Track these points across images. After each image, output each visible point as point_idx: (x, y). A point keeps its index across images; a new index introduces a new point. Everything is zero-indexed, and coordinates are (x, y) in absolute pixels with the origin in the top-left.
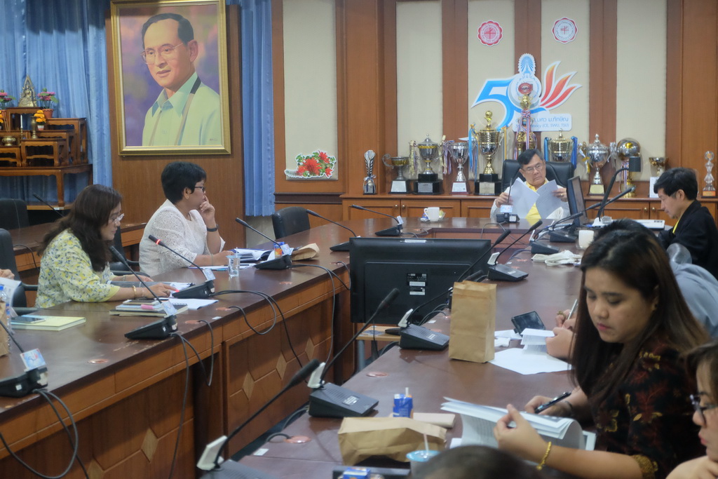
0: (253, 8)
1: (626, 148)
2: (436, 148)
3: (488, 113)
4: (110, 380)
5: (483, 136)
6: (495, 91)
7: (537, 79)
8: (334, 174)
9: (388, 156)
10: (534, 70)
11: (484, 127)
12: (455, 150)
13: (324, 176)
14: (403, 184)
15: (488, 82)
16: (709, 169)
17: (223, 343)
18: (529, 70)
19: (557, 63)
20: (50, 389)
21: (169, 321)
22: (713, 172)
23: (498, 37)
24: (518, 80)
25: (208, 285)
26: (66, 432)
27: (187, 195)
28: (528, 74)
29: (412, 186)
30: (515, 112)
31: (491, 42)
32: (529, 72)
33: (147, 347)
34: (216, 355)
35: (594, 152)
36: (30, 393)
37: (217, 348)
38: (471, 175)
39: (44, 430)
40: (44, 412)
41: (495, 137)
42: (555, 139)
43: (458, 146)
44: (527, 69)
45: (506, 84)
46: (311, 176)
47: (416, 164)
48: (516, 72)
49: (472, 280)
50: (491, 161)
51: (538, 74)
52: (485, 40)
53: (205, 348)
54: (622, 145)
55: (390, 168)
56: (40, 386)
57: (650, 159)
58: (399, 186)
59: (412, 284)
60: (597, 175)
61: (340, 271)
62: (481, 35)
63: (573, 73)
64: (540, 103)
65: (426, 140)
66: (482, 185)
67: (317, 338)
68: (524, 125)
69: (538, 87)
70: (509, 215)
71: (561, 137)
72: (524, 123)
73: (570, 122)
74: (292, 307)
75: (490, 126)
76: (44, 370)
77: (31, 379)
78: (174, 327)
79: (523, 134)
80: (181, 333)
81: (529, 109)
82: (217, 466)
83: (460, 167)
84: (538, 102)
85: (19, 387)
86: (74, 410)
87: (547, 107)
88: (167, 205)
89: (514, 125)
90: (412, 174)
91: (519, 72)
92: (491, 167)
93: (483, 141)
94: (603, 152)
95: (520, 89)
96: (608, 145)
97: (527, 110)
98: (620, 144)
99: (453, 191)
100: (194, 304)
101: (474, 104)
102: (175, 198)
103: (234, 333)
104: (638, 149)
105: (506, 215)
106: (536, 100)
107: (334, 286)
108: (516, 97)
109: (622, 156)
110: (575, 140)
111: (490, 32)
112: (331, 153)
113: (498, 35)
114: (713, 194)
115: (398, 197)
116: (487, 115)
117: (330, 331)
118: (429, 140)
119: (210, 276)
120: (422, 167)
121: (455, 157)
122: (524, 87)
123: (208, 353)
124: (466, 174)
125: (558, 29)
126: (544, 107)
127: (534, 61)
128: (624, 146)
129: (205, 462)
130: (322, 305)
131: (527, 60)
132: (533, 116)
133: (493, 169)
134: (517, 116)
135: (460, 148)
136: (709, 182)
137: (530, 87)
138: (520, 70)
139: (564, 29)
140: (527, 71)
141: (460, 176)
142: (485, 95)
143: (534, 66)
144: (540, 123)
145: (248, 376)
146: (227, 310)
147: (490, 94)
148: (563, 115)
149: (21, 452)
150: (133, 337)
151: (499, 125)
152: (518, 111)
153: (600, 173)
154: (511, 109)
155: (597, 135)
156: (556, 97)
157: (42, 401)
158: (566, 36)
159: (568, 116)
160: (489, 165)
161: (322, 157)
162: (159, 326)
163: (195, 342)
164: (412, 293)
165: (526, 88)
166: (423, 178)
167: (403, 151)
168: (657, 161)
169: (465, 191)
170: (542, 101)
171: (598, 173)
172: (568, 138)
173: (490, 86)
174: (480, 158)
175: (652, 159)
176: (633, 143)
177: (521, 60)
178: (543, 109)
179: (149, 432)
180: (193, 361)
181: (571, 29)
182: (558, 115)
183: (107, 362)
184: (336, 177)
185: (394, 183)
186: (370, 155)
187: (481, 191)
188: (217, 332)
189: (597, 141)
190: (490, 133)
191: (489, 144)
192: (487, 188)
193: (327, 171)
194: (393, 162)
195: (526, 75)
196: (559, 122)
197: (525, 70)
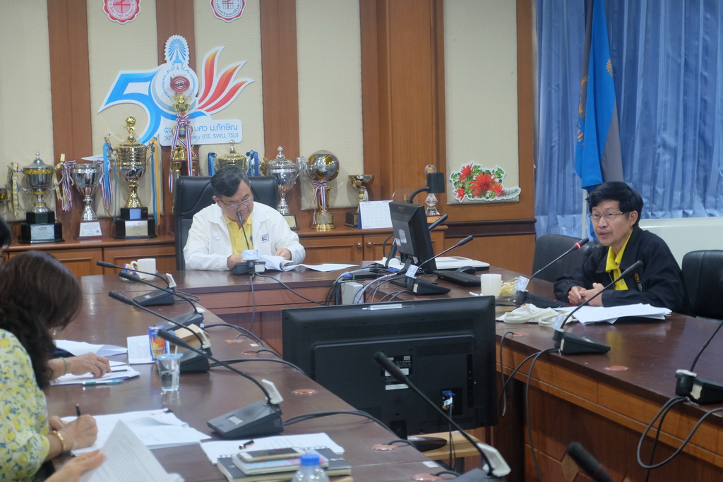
1: (322, 163)
2: (50, 174)
3: (130, 120)
5: (124, 154)
6: (132, 88)
7: (191, 71)
10: (187, 58)
11: (123, 140)
12: (80, 174)
15: (122, 75)
18: (181, 58)
19: (220, 48)
23: (134, 10)
28: (179, 65)
30: (162, 118)
31: (124, 18)
32: (181, 62)
35: (278, 171)
38: (101, 211)
41: (140, 154)
42: (223, 154)
43: (85, 168)
44: (177, 57)
45: (148, 78)
48: (162, 60)
50: (135, 189)
51: (192, 64)
52: (115, 15)
54: (315, 160)
57: (351, 177)
60: (283, 203)
62: (109, 6)
63: (242, 63)
64: (197, 106)
65: (35, 162)
66: (128, 224)
68: (182, 136)
69: (195, 81)
70: (254, 262)
71: (234, 152)
72: (182, 133)
73: (240, 131)
75: (133, 139)
79: (179, 149)
81: (187, 113)
83: (88, 199)
84: (195, 102)
87: (208, 111)
91: (165, 62)
92: (137, 198)
93: (125, 160)
94: (291, 171)
96: (295, 161)
97: (182, 114)
98: (314, 158)
99: (81, 235)
101: (103, 107)
104: (337, 164)
105: (251, 264)
108: (164, 96)
109: (317, 175)
111: (121, 3)
113: (133, 7)
116: (129, 123)
118: (41, 161)
120: (24, 202)
121: (81, 184)
122: (178, 82)
124: (94, 209)
125: (219, 1)
126: (203, 110)
127: (186, 46)
128: (319, 161)
131: (177, 45)
133: (139, 201)
134: (166, 125)
135: (89, 172)
136: (431, 205)
138: (167, 58)
139: (228, 2)
140: (177, 61)
141: (88, 214)
142: (118, 94)
143: (187, 53)
148: (231, 122)
152: (167, 116)
153: (286, 200)
154: (157, 114)
155: (280, 148)
158: (228, 12)
160: (134, 195)
165: (181, 84)
166: (34, 218)
168: (361, 180)
169: (100, 234)
170: (200, 101)
171: (283, 200)
172: (241, 152)
173: (125, 81)
175: (354, 178)
176: (330, 158)
177: (168, 44)
178: (202, 114)
181: (236, 2)
182: (223, 122)
189: (280, 156)
190: (135, 149)
191: (133, 166)
192: (137, 228)
195: (176, 66)
196: (224, 132)
197: (174, 58)
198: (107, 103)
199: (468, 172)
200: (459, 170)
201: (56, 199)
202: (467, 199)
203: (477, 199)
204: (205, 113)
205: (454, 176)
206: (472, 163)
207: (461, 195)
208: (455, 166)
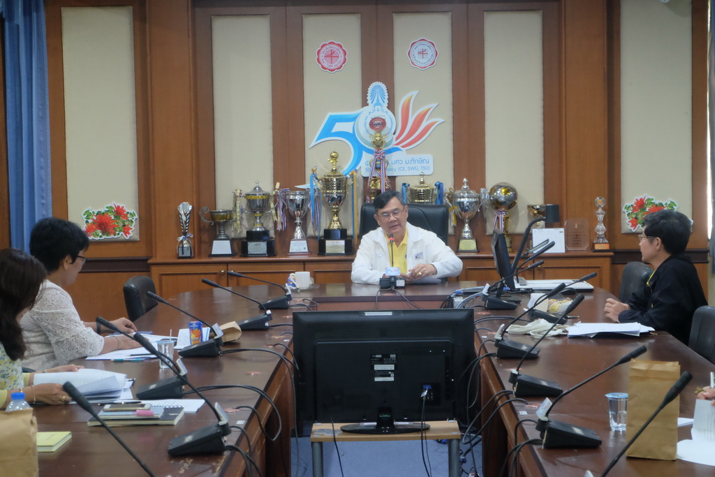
1: (501, 193)
2: (266, 199)
3: (333, 154)
5: (327, 183)
6: (339, 127)
7: (390, 113)
8: (134, 233)
9: (206, 209)
10: (386, 101)
11: (328, 172)
12: (291, 200)
13: (121, 236)
14: (228, 243)
15: (330, 116)
16: (601, 217)
18: (381, 101)
19: (415, 93)
22: (604, 221)
23: (342, 61)
24: (367, 114)
28: (379, 107)
29: (240, 246)
30: (364, 152)
31: (333, 68)
32: (380, 105)
35: (462, 200)
38: (311, 232)
41: (341, 184)
42: (414, 184)
43: (296, 195)
44: (378, 100)
45: (353, 119)
46: (104, 237)
47: (241, 219)
48: (365, 103)
50: (337, 213)
51: (391, 106)
52: (326, 65)
54: (496, 191)
55: (213, 225)
57: (529, 207)
58: (221, 247)
59: (377, 367)
60: (467, 228)
62: (321, 58)
63: (434, 105)
64: (394, 142)
65: (255, 189)
66: (329, 243)
68: (377, 168)
69: (392, 122)
71: (423, 183)
72: (378, 166)
73: (431, 164)
75: (336, 170)
79: (375, 179)
81: (384, 149)
83: (298, 221)
84: (392, 140)
87: (403, 147)
89: (364, 169)
90: (241, 228)
91: (368, 105)
92: (338, 220)
93: (328, 188)
94: (473, 200)
95: (372, 125)
96: (478, 191)
97: (378, 150)
98: (494, 190)
99: (290, 251)
101: (313, 144)
104: (515, 196)
105: (393, 279)
106: (390, 138)
108: (365, 134)
109: (497, 204)
110: (439, 186)
111: (331, 55)
112: (131, 207)
113: (341, 59)
114: (606, 247)
115: (222, 261)
116: (332, 157)
118: (260, 188)
120: (248, 222)
121: (292, 208)
122: (376, 122)
124: (304, 230)
125: (415, 52)
126: (399, 146)
127: (386, 91)
128: (499, 192)
131: (378, 90)
132: (387, 156)
133: (340, 223)
134: (367, 158)
135: (298, 198)
136: (600, 233)
137: (383, 123)
138: (369, 102)
139: (422, 53)
140: (378, 104)
141: (298, 233)
142: (327, 132)
143: (387, 97)
144: (395, 166)
147: (333, 131)
148: (423, 156)
151: (345, 169)
153: (470, 225)
154: (360, 149)
155: (465, 180)
156: (413, 134)
158: (422, 61)
159: (429, 157)
160: (335, 218)
161: (119, 212)
164: (377, 379)
165: (379, 124)
166: (253, 236)
167: (224, 203)
168: (537, 209)
169: (306, 250)
170: (397, 139)
171: (467, 225)
172: (431, 183)
173: (333, 121)
174: (323, 209)
175: (531, 207)
176: (509, 189)
177: (370, 89)
178: (398, 149)
181: (430, 52)
182: (417, 157)
184: (137, 237)
185: (216, 243)
186: (185, 208)
187: (328, 251)
189: (465, 187)
190: (337, 179)
191: (335, 193)
192: (335, 246)
193: (126, 229)
194: (213, 216)
195: (377, 108)
196: (417, 165)
197: (375, 102)
198: (317, 140)
199: (641, 204)
200: (633, 202)
201: (273, 221)
204: (401, 148)
205: (628, 208)
206: (645, 196)
207: (634, 225)
208: (629, 199)
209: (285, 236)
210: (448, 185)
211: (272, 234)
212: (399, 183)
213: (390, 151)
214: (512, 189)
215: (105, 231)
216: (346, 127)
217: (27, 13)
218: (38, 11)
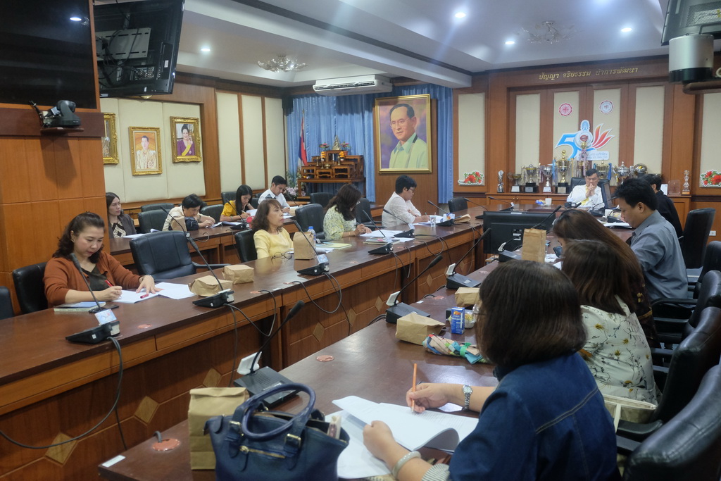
0: (444, 100)
1: (639, 169)
2: (535, 170)
4: (359, 271)
5: (560, 163)
6: (567, 140)
7: (590, 133)
8: (482, 183)
9: (510, 174)
10: (589, 128)
11: (561, 158)
12: (545, 170)
13: (477, 183)
14: (518, 187)
15: (564, 135)
16: (687, 180)
17: (416, 259)
19: (602, 124)
20: (330, 273)
21: (389, 246)
22: (688, 182)
24: (580, 134)
25: (411, 231)
26: (336, 293)
27: (405, 191)
29: (522, 189)
31: (566, 114)
33: (377, 257)
34: (412, 264)
35: (621, 171)
36: (320, 274)
37: (413, 260)
38: (554, 184)
39: (327, 292)
40: (327, 283)
41: (567, 163)
42: (599, 164)
45: (574, 136)
46: (471, 184)
47: (525, 177)
48: (579, 129)
49: (535, 228)
50: (564, 176)
51: (591, 130)
52: (563, 113)
53: (407, 260)
55: (511, 180)
56: (325, 271)
58: (515, 189)
59: (514, 234)
61: (478, 228)
62: (561, 111)
63: (610, 129)
64: (592, 146)
65: (530, 165)
66: (559, 188)
67: (466, 260)
68: (583, 157)
69: (591, 137)
70: (571, 203)
71: (603, 163)
73: (608, 155)
74: (452, 243)
75: (564, 158)
76: (327, 264)
77: (321, 267)
78: (391, 249)
79: (582, 162)
80: (394, 252)
82: (395, 305)
83: (548, 179)
85: (316, 271)
86: (341, 283)
87: (596, 148)
88: (395, 195)
89: (577, 157)
90: (522, 183)
92: (565, 179)
93: (560, 166)
94: (626, 171)
95: (581, 138)
96: (629, 167)
97: (585, 150)
98: (636, 167)
99: (544, 191)
100: (403, 240)
101: (556, 147)
102: (399, 192)
103: (422, 254)
104: (646, 169)
106: (590, 144)
107: (475, 235)
108: (579, 142)
109: (636, 173)
110: (610, 164)
111: (565, 109)
112: (482, 173)
113: (570, 110)
114: (688, 193)
115: (515, 194)
116: (563, 152)
117: (473, 257)
118: (532, 165)
119: (413, 228)
120: (527, 179)
121: (545, 174)
123: (408, 263)
124: (551, 182)
125: (603, 106)
126: (594, 148)
127: (589, 124)
129: (389, 302)
130: (469, 243)
131: (585, 123)
132: (587, 152)
134: (579, 152)
135: (548, 169)
136: (686, 187)
137: (587, 137)
138: (581, 128)
139: (606, 107)
140: (585, 129)
141: (548, 184)
142: (562, 142)
143: (589, 126)
144: (592, 156)
145: (429, 276)
146: (419, 243)
147: (565, 141)
148: (605, 152)
149: (317, 300)
150: (371, 253)
151: (569, 157)
152: (580, 150)
154: (576, 149)
155: (623, 162)
156: (601, 141)
157: (326, 278)
158: (606, 110)
159: (607, 152)
160: (563, 178)
161: (477, 174)
162: (384, 248)
163: (402, 257)
164: (514, 239)
165: (584, 138)
166: (528, 185)
167: (518, 171)
169: (550, 191)
170: (593, 144)
172: (606, 164)
173: (565, 137)
174: (559, 174)
176: (642, 166)
177: (582, 123)
179: (379, 298)
180: (401, 266)
181: (610, 106)
182: (601, 152)
183: (358, 263)
184: (484, 184)
185: (513, 187)
186: (501, 173)
187: (559, 191)
188: (413, 253)
189: (623, 165)
190: (564, 162)
191: (563, 167)
192: (562, 190)
193: (479, 181)
194: (513, 176)
195: (585, 131)
196: (602, 156)
198: (558, 145)
199: (710, 174)
200: (706, 173)
201: (537, 180)
202: (709, 185)
203: (714, 185)
205: (703, 176)
206: (712, 170)
207: (706, 184)
208: (704, 171)
209: (543, 185)
210: (615, 164)
211: (537, 184)
212: (593, 163)
213: (590, 150)
214: (645, 167)
215: (472, 182)
216: (571, 140)
217: (446, 97)
218: (450, 96)
